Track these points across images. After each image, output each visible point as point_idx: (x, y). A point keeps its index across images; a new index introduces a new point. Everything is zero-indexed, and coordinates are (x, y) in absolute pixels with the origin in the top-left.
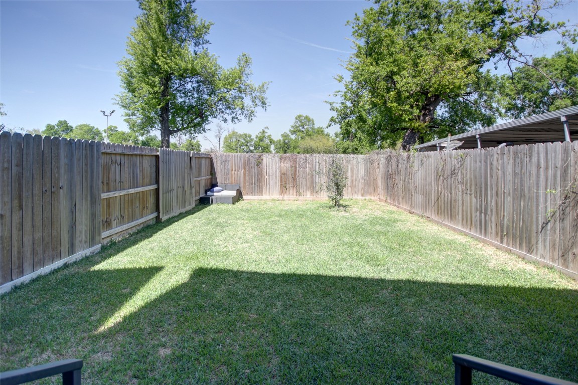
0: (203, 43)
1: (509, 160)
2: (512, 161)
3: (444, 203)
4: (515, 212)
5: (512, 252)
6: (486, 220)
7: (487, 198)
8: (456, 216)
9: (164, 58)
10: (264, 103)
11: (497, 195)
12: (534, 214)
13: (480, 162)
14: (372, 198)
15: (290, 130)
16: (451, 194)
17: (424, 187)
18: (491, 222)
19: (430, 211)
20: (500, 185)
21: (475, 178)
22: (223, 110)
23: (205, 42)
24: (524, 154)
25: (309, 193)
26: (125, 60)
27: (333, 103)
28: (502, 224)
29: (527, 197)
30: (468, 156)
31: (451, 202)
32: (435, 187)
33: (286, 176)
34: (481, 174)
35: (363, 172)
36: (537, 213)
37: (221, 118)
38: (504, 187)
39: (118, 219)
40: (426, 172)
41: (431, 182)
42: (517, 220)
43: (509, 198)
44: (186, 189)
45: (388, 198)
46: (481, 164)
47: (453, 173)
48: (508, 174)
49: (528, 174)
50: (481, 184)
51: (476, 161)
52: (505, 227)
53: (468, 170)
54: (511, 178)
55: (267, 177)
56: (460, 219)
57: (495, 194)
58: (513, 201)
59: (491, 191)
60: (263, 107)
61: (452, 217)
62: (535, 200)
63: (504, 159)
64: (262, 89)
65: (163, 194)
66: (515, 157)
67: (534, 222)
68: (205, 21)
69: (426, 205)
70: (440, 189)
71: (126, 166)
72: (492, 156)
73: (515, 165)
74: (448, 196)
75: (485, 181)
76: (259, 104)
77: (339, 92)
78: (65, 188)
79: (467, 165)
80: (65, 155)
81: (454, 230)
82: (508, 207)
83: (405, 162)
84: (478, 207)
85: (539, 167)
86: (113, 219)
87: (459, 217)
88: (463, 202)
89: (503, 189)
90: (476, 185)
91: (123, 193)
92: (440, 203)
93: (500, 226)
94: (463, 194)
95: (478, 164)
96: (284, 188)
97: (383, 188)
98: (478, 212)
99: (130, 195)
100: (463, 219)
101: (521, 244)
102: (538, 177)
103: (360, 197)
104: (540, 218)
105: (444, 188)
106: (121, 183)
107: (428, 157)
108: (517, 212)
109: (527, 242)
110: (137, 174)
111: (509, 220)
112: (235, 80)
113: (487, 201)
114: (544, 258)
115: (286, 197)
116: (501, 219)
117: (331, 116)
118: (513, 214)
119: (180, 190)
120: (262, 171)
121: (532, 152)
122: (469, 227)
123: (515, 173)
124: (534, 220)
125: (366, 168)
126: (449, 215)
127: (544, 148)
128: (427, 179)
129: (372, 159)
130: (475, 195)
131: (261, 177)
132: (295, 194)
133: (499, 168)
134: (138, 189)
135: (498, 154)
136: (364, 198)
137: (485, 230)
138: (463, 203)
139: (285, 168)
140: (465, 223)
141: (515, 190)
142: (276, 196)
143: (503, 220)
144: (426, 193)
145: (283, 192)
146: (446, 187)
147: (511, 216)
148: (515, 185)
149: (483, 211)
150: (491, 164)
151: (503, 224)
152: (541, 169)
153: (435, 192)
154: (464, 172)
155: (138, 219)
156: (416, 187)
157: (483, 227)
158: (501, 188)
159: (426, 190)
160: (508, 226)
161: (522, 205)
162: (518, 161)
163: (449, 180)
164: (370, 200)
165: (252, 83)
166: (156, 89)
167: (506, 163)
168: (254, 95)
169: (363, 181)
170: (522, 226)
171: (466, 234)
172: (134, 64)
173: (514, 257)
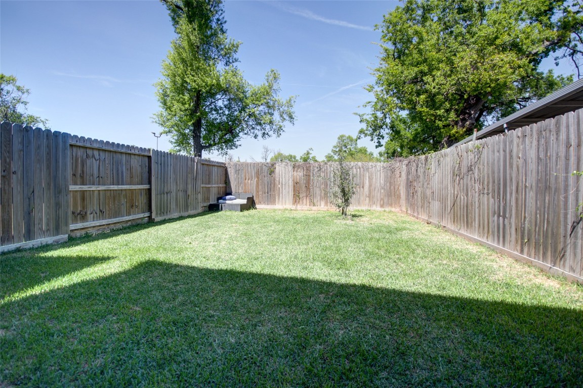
0: (233, 62)
1: (531, 143)
2: (535, 143)
3: (460, 208)
4: (538, 212)
5: (534, 264)
6: (504, 225)
7: (506, 197)
8: (472, 222)
9: (193, 76)
10: (291, 117)
11: (517, 191)
12: (562, 211)
13: (498, 151)
14: (393, 209)
15: (333, 150)
16: (467, 195)
17: (440, 191)
18: (510, 228)
19: (446, 219)
20: (520, 178)
21: (493, 172)
22: (254, 126)
23: (234, 61)
24: (550, 131)
25: (323, 203)
26: (160, 81)
27: (364, 115)
28: (522, 229)
29: (553, 190)
30: (486, 147)
31: (467, 207)
32: (451, 191)
33: (299, 185)
34: (499, 167)
35: (382, 182)
36: (566, 209)
37: (252, 135)
38: (526, 179)
39: (96, 213)
40: (443, 173)
41: (447, 185)
42: (540, 222)
43: (531, 193)
44: (189, 192)
45: (409, 209)
46: (500, 154)
47: (470, 169)
48: (530, 161)
49: (554, 158)
50: (499, 180)
51: (493, 151)
52: (526, 232)
53: (486, 164)
54: (534, 166)
55: (280, 186)
56: (477, 226)
57: (515, 191)
58: (536, 197)
59: (510, 187)
60: (291, 122)
61: (468, 224)
62: (562, 191)
63: (525, 142)
64: (289, 104)
65: (157, 195)
66: (538, 138)
67: (562, 223)
68: (234, 40)
69: (442, 212)
70: (456, 193)
71: (107, 162)
72: (512, 142)
73: (538, 148)
74: (464, 199)
75: (504, 176)
76: (287, 118)
77: (370, 102)
78: (19, 174)
79: (484, 158)
80: (20, 140)
81: (470, 240)
82: (530, 204)
83: (424, 166)
84: (496, 210)
85: (568, 146)
86: (89, 212)
87: (475, 223)
88: (480, 204)
89: (524, 183)
90: (494, 182)
91: (102, 188)
92: (456, 208)
93: (521, 231)
94: (479, 195)
95: (497, 154)
96: (297, 198)
97: (404, 199)
98: (496, 215)
99: (112, 192)
100: (479, 225)
101: (544, 254)
102: (567, 158)
103: (379, 209)
104: (569, 216)
105: (460, 190)
106: (100, 179)
107: (445, 155)
108: (540, 211)
109: (553, 250)
110: (122, 172)
111: (530, 222)
112: (263, 96)
113: (506, 200)
114: (574, 271)
115: (299, 207)
116: (521, 222)
117: (360, 128)
118: (536, 214)
119: (181, 194)
120: (274, 180)
121: (559, 126)
122: (486, 235)
123: (539, 159)
124: (562, 219)
125: (386, 177)
126: (465, 222)
127: (576, 117)
128: (444, 182)
129: (393, 167)
130: (492, 194)
131: (274, 186)
132: (308, 204)
133: (520, 156)
134: (123, 186)
135: (518, 137)
136: (383, 209)
137: (504, 237)
138: (479, 206)
139: (298, 177)
140: (482, 231)
141: (538, 181)
142: (289, 205)
143: (524, 224)
144: (443, 199)
145: (296, 202)
146: (462, 188)
147: (533, 218)
148: (538, 176)
149: (501, 214)
150: (511, 151)
151: (524, 228)
152: (572, 148)
153: (451, 196)
154: (481, 167)
155: (123, 216)
156: (433, 192)
157: (501, 234)
158: (522, 182)
159: (443, 195)
160: (529, 230)
161: (547, 201)
162: (543, 141)
163: (465, 180)
164: (390, 212)
165: (280, 98)
166: (187, 106)
167: (527, 148)
168: (281, 109)
169: (382, 191)
170: (547, 229)
171: (482, 244)
172: (168, 84)
173: (533, 271)
